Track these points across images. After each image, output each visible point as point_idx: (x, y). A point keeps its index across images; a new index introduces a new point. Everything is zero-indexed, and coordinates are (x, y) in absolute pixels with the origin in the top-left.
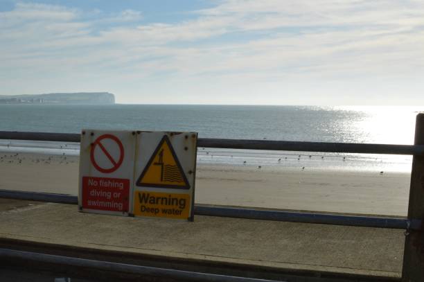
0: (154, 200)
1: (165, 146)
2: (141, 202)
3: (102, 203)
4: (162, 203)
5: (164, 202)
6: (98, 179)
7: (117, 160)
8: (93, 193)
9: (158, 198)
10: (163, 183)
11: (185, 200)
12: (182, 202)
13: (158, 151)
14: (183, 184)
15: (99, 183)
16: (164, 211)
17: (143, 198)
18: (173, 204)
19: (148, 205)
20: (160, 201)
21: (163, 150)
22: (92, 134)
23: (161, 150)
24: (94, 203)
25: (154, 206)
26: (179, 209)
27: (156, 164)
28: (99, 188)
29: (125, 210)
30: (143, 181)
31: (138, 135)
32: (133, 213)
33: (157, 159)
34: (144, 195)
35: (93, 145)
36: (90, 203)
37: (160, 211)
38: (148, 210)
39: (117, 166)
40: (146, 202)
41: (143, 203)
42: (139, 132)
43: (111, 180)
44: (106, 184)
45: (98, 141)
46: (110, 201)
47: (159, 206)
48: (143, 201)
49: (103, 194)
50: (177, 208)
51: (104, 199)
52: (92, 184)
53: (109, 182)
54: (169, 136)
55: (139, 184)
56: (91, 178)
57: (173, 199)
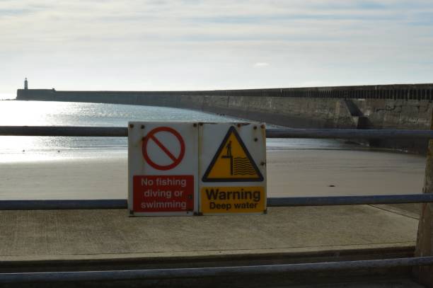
0: (225, 195)
1: (232, 137)
2: (209, 198)
3: (161, 204)
4: (234, 198)
5: (237, 197)
6: (154, 178)
7: (177, 154)
8: (148, 193)
9: (229, 193)
10: (234, 176)
11: (259, 193)
12: (257, 195)
13: (225, 143)
14: (256, 176)
15: (155, 182)
16: (237, 206)
17: (211, 194)
18: (246, 198)
19: (218, 201)
20: (231, 196)
21: (230, 142)
22: (143, 127)
23: (228, 142)
24: (150, 205)
25: (225, 202)
26: (254, 203)
27: (224, 157)
28: (155, 188)
29: (190, 208)
30: (210, 176)
31: (201, 127)
32: (200, 211)
33: (224, 152)
34: (212, 191)
35: (145, 140)
36: (143, 205)
37: (233, 206)
38: (218, 207)
39: (177, 162)
40: (215, 198)
41: (212, 200)
42: (201, 124)
43: (171, 177)
44: (164, 183)
45: (151, 135)
46: (170, 200)
47: (231, 201)
48: (212, 197)
49: (160, 193)
50: (251, 201)
51: (164, 199)
52: (146, 184)
53: (168, 180)
54: (235, 126)
55: (206, 179)
56: (145, 177)
57: (246, 193)
